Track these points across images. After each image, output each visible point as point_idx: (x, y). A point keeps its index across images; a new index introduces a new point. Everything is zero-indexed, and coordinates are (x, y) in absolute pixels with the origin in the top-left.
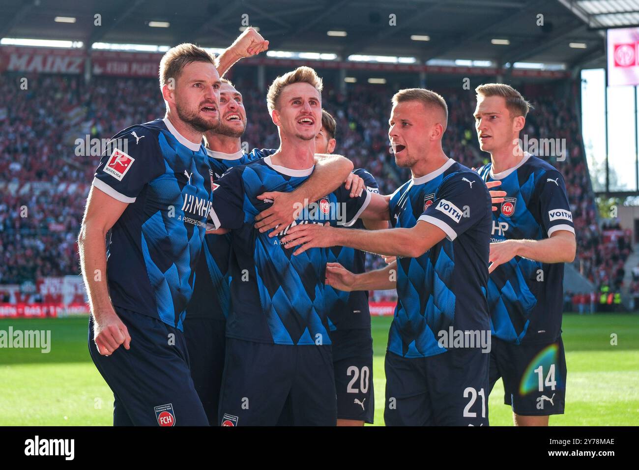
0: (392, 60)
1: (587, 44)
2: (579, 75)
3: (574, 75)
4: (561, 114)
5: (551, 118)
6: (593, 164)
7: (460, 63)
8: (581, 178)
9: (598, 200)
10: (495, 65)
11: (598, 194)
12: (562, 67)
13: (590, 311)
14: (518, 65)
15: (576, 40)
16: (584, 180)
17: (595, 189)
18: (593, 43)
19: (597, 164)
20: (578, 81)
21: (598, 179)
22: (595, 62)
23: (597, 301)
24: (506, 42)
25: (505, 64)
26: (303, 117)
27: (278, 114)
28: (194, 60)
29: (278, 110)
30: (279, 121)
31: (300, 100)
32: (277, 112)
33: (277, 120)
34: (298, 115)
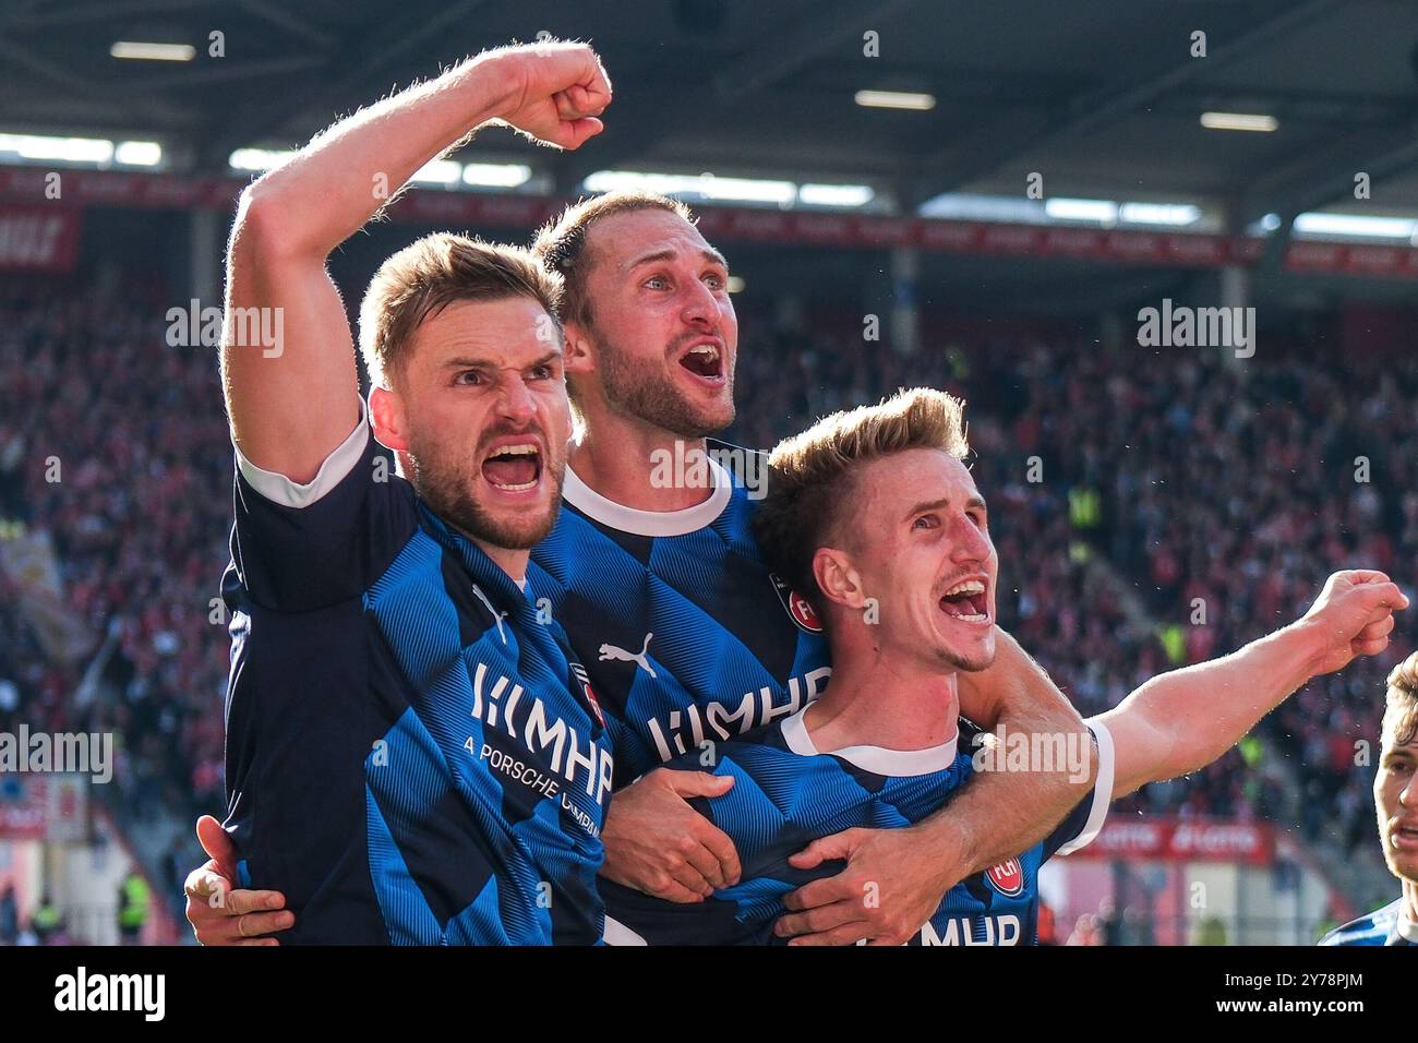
0: (774, 192)
7: (1067, 209)
10: (1213, 223)
24: (1261, 123)
25: (1259, 217)
26: (962, 578)
27: (843, 564)
28: (455, 295)
29: (847, 551)
30: (852, 588)
31: (940, 512)
32: (841, 558)
33: (840, 585)
34: (943, 574)
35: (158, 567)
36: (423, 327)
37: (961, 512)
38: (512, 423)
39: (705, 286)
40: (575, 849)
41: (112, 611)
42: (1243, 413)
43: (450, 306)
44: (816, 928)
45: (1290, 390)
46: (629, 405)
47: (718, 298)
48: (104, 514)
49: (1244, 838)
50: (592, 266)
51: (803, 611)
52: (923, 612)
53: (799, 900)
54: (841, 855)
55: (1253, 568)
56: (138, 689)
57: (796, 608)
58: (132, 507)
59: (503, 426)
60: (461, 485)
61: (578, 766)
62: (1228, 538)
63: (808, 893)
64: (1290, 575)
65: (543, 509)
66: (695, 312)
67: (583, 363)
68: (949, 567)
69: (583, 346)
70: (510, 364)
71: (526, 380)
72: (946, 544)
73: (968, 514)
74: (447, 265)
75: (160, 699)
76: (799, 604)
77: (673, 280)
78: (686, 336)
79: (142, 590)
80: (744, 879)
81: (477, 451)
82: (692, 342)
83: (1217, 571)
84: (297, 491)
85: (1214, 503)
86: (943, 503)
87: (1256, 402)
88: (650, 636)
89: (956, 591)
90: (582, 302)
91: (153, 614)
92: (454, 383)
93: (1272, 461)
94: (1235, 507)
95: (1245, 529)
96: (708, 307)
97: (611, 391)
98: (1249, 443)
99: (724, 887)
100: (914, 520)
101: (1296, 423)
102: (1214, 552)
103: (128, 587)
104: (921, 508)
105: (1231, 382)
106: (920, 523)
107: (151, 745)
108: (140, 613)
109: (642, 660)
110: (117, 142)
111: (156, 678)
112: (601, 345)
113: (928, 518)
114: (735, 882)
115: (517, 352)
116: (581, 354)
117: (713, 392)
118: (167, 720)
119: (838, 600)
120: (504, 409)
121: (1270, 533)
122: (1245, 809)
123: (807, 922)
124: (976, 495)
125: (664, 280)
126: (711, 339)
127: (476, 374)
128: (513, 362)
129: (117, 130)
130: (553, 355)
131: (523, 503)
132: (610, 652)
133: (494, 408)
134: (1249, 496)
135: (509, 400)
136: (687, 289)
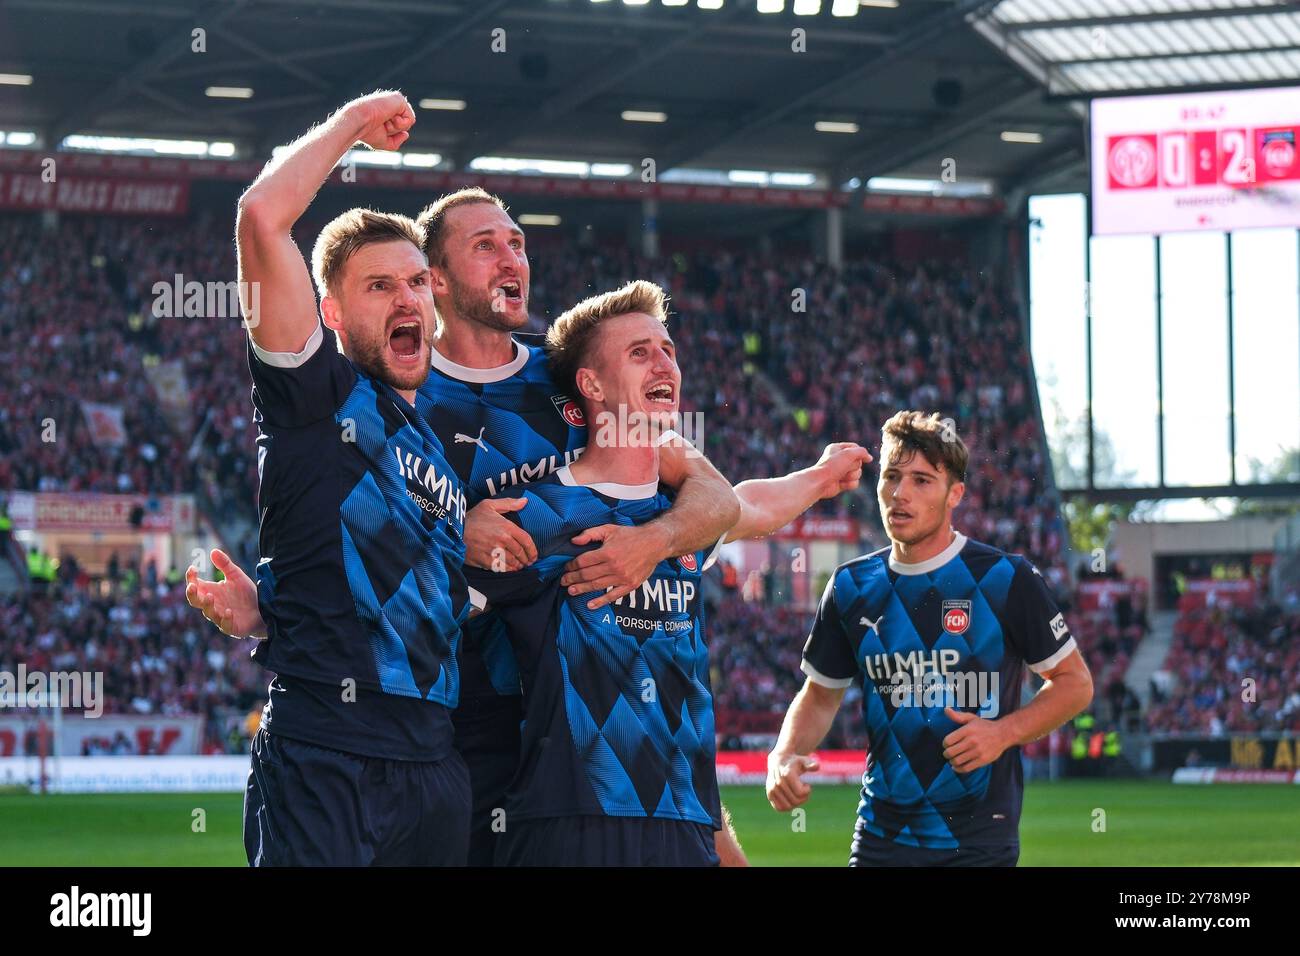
0: (577, 168)
1: (1042, 134)
2: (1025, 209)
3: (1013, 207)
4: (980, 301)
5: (959, 313)
6: (1058, 422)
7: (739, 177)
8: (1029, 455)
9: (1069, 510)
10: (823, 184)
11: (1068, 495)
12: (984, 188)
13: (1047, 773)
14: (878, 184)
15: (1017, 124)
16: (1036, 460)
17: (1063, 481)
18: (1058, 132)
19: (1067, 421)
20: (1021, 225)
21: (1067, 456)
22: (1062, 176)
23: (1065, 751)
24: (849, 128)
25: (848, 180)
26: (658, 382)
27: (592, 376)
28: (366, 241)
29: (594, 369)
30: (597, 390)
31: (646, 346)
32: (591, 373)
33: (590, 389)
34: (647, 379)
35: (234, 380)
36: (350, 259)
37: (659, 347)
38: (404, 310)
39: (510, 249)
40: (454, 548)
41: (209, 405)
42: (840, 290)
43: (363, 246)
44: (586, 578)
45: (866, 277)
46: (469, 314)
47: (518, 254)
48: (204, 351)
49: (842, 527)
50: (448, 235)
51: (571, 416)
52: (636, 400)
53: (577, 563)
54: (600, 538)
55: (846, 376)
56: (224, 448)
57: (567, 414)
58: (220, 347)
59: (401, 311)
60: (377, 350)
61: (453, 503)
62: (831, 360)
63: (582, 560)
64: (866, 380)
65: (422, 367)
66: (505, 264)
67: (443, 290)
68: (650, 376)
69: (442, 280)
70: (401, 276)
71: (411, 286)
72: (649, 365)
73: (663, 349)
74: (361, 224)
75: (236, 454)
76: (569, 412)
77: (493, 244)
78: (500, 277)
79: (225, 393)
80: (541, 557)
81: (386, 331)
82: (504, 280)
83: (826, 379)
84: (294, 357)
85: (825, 341)
86: (648, 341)
87: (848, 283)
88: (483, 429)
89: (655, 389)
90: (442, 256)
91: (232, 406)
92: (370, 289)
93: (856, 316)
94: (836, 342)
95: (841, 355)
96: (512, 261)
97: (459, 307)
98: (843, 307)
99: (530, 564)
100: (631, 350)
101: (869, 295)
102: (825, 368)
103: (218, 391)
104: (635, 343)
105: (833, 273)
106: (635, 352)
107: (232, 480)
108: (224, 407)
109: (479, 442)
110: (210, 142)
111: (233, 442)
112: (453, 281)
113: (640, 350)
114: (535, 560)
115: (403, 270)
116: (441, 285)
117: (516, 307)
118: (239, 465)
119: (589, 397)
120: (399, 302)
121: (857, 357)
122: (843, 512)
123: (581, 574)
124: (668, 338)
125: (487, 244)
126: (514, 279)
127: (382, 284)
128: (403, 276)
129: (210, 136)
130: (424, 272)
131: (411, 365)
132: (460, 438)
133: (394, 301)
134: (843, 335)
135: (402, 296)
136: (500, 251)
